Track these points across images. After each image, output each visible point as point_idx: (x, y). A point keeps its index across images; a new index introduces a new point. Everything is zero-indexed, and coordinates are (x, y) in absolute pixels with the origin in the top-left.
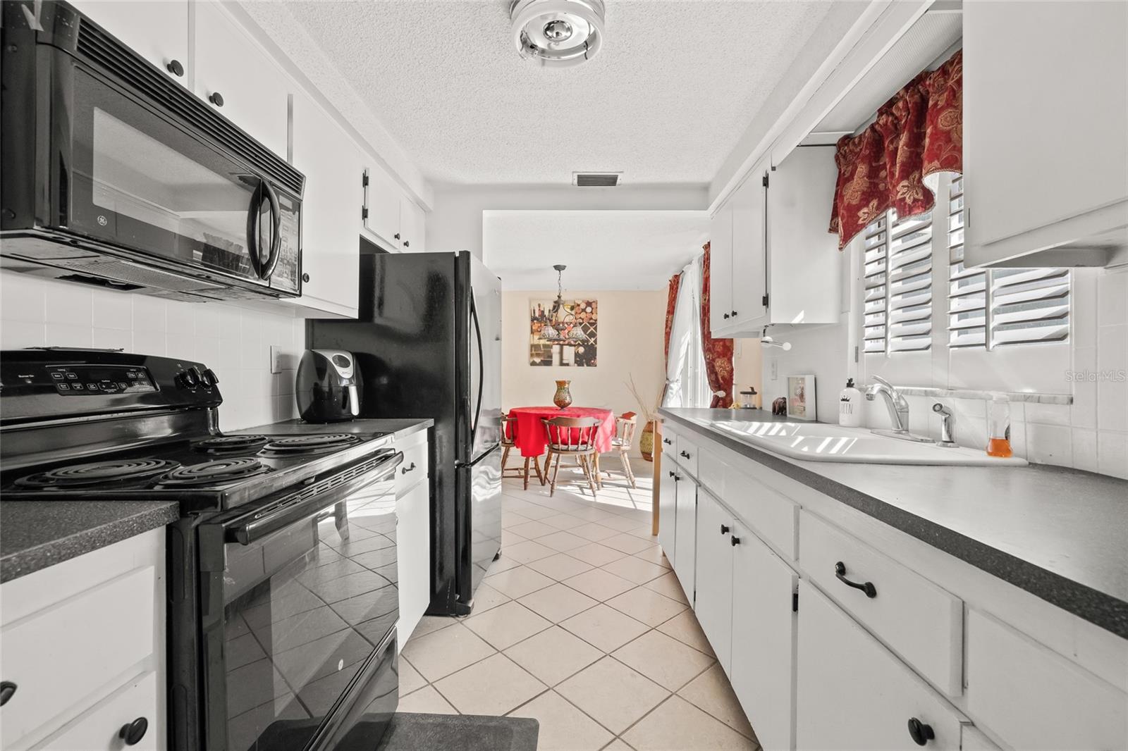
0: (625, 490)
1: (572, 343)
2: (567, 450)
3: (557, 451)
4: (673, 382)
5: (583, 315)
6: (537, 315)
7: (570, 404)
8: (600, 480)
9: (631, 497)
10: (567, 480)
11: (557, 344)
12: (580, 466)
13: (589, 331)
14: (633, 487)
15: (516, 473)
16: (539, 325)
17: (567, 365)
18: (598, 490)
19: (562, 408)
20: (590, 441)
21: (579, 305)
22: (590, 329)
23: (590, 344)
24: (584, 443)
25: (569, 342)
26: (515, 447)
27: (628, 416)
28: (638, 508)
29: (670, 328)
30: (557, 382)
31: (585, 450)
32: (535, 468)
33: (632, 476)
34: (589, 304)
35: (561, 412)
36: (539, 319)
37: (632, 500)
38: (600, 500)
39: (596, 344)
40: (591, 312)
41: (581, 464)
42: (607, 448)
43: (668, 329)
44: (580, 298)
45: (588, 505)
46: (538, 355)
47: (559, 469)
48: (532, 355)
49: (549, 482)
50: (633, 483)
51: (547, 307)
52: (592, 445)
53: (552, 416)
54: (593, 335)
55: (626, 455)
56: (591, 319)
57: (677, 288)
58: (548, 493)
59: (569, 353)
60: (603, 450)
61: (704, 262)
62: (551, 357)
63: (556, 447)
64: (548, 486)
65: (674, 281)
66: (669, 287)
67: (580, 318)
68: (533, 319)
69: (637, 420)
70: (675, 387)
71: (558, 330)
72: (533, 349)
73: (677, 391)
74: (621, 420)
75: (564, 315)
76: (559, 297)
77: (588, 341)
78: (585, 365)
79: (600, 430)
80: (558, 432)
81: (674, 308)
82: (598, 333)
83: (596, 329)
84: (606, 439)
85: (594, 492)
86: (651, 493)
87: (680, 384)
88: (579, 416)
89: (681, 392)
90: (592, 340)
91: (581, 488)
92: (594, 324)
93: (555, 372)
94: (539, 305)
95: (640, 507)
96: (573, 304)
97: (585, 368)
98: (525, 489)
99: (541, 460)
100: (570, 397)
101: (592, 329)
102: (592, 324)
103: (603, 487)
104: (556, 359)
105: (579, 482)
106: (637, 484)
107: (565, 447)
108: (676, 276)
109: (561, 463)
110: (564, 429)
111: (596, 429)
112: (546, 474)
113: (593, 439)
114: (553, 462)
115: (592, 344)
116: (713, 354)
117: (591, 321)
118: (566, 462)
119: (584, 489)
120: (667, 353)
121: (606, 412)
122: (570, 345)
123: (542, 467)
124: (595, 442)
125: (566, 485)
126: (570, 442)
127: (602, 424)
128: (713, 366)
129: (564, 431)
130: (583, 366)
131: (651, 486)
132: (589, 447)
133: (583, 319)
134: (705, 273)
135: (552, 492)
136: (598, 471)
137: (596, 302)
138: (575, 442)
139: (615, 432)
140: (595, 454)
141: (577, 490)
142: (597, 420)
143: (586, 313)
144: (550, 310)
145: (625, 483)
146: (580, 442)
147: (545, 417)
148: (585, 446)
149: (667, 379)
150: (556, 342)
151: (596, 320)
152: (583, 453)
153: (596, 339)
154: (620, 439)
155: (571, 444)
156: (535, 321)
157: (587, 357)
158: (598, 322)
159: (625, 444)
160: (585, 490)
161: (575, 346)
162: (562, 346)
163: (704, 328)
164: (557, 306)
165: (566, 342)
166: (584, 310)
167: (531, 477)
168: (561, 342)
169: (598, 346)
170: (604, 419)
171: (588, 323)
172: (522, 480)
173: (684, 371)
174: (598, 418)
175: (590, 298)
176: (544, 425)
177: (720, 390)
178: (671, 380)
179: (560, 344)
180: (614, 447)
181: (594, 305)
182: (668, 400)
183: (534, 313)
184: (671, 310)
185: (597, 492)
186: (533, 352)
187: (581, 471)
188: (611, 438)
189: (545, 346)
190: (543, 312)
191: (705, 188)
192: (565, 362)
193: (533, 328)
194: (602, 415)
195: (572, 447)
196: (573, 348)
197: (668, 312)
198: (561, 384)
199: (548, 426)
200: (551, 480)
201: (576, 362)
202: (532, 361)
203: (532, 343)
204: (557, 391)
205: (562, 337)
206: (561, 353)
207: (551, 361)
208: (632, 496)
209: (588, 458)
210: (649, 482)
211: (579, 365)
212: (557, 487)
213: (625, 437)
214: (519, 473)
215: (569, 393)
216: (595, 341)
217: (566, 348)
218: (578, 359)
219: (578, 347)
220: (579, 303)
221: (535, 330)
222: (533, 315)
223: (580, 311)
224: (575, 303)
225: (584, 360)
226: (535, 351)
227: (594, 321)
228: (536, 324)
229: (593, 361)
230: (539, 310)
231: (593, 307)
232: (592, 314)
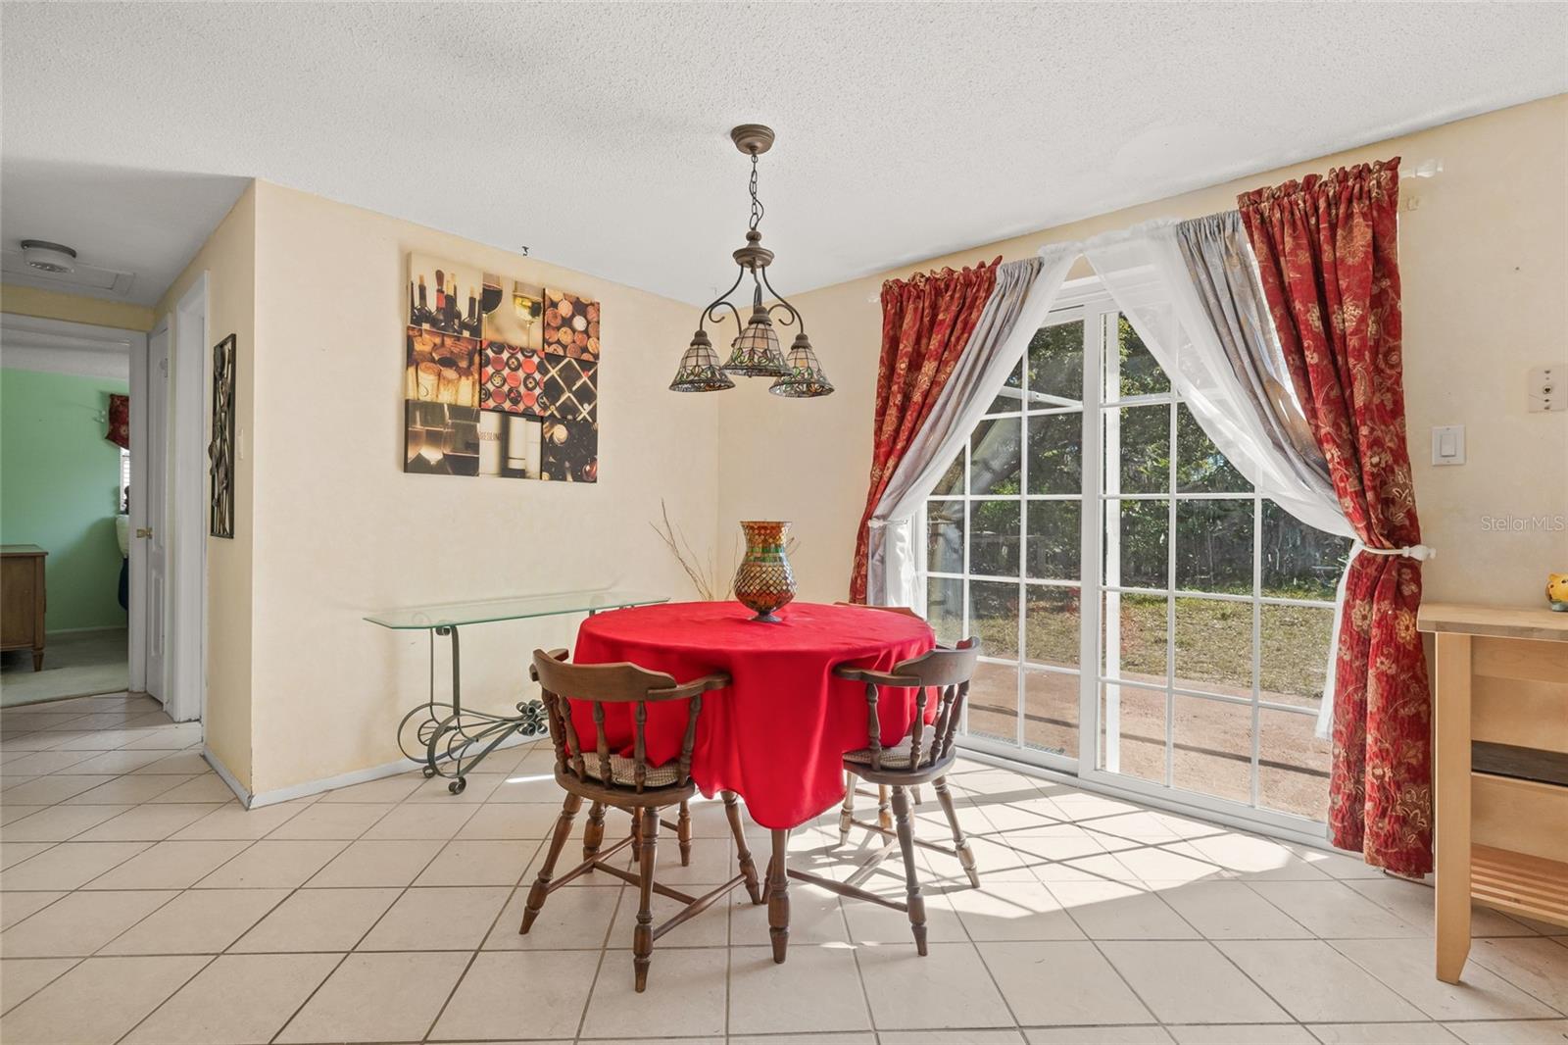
1: (537, 409)
5: (564, 335)
6: (432, 304)
11: (493, 410)
13: (579, 384)
16: (438, 340)
17: (521, 474)
21: (554, 305)
22: (580, 377)
23: (580, 419)
25: (528, 408)
34: (580, 307)
36: (437, 322)
39: (595, 420)
40: (586, 332)
44: (561, 285)
46: (434, 439)
48: (409, 437)
51: (466, 292)
54: (587, 395)
56: (585, 350)
59: (526, 438)
62: (475, 447)
67: (558, 342)
68: (419, 317)
72: (415, 416)
77: (575, 411)
78: (569, 478)
82: (600, 393)
83: (594, 379)
90: (585, 410)
92: (590, 365)
94: (440, 276)
96: (541, 299)
97: (569, 487)
101: (585, 378)
102: (585, 366)
104: (488, 454)
115: (584, 419)
117: (586, 357)
122: (529, 415)
130: (564, 479)
133: (565, 347)
137: (598, 306)
143: (574, 331)
144: (472, 300)
151: (596, 356)
153: (595, 407)
156: (426, 326)
157: (574, 455)
158: (602, 364)
161: (542, 420)
162: (505, 416)
164: (491, 298)
165: (521, 407)
168: (507, 405)
169: (602, 425)
171: (577, 360)
175: (586, 292)
179: (502, 411)
181: (591, 314)
183: (423, 296)
186: (418, 427)
189: (457, 410)
190: (451, 301)
192: (514, 465)
193: (418, 347)
196: (537, 428)
201: (544, 466)
202: (408, 455)
203: (410, 396)
206: (504, 437)
207: (478, 458)
211: (553, 478)
216: (593, 413)
217: (518, 424)
218: (551, 459)
219: (552, 426)
220: (555, 298)
221: (421, 353)
222: (417, 303)
223: (559, 321)
224: (544, 295)
225: (567, 464)
226: (424, 423)
227: (592, 359)
228: (426, 336)
229: (588, 468)
230: (440, 291)
231: (589, 317)
232: (589, 337)
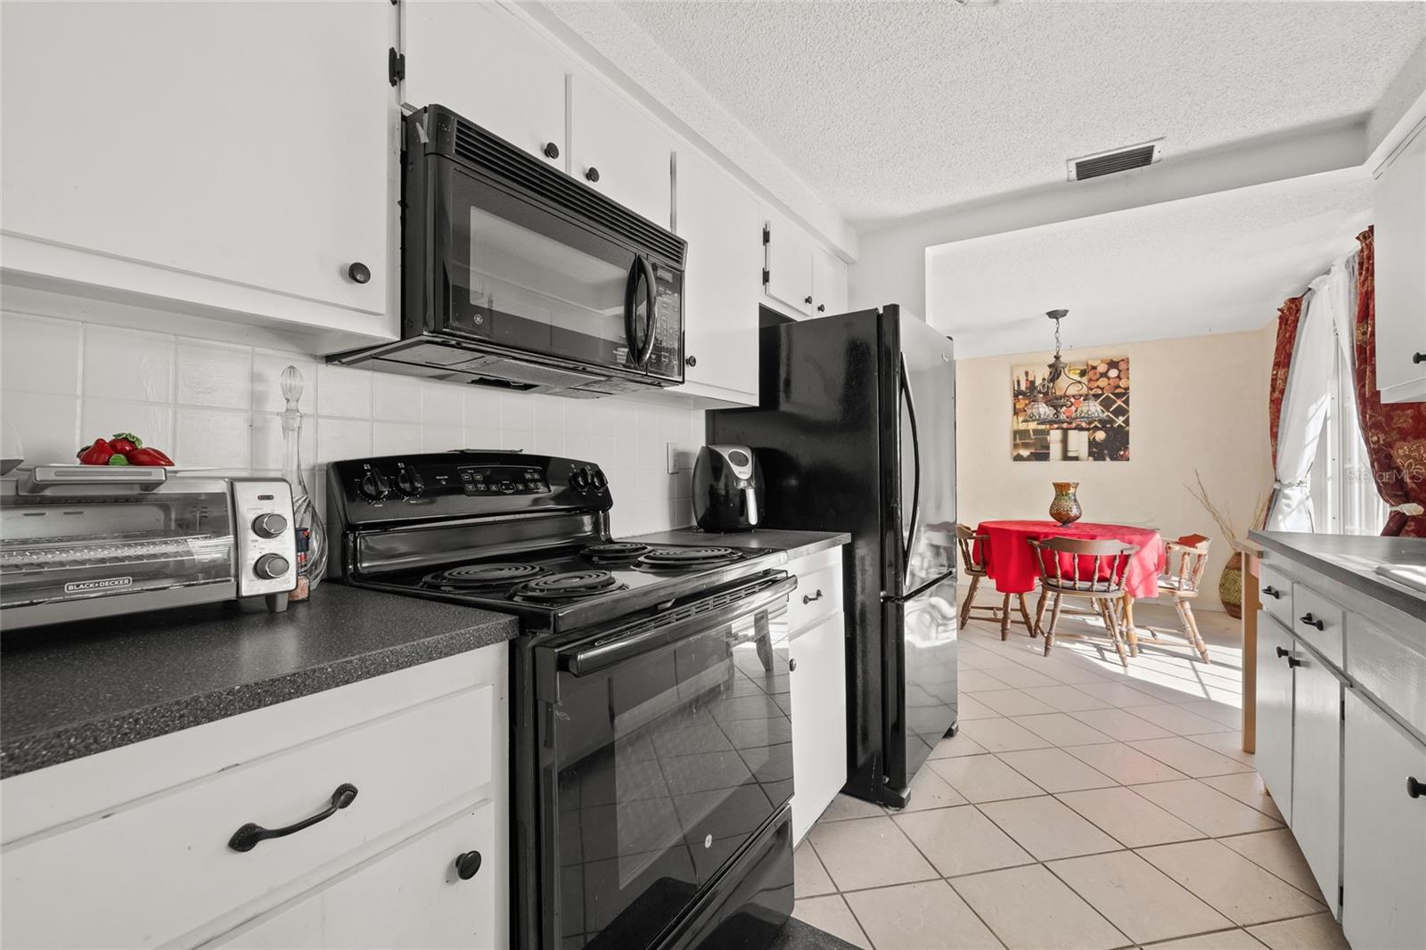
0: (1186, 663)
1: (1084, 425)
2: (1073, 589)
3: (1055, 588)
4: (1290, 485)
5: (1103, 382)
6: (1023, 387)
7: (1078, 518)
8: (1135, 641)
9: (1198, 676)
10: (1076, 633)
11: (1057, 429)
12: (1099, 614)
13: (1114, 407)
14: (1204, 660)
15: (990, 614)
16: (1027, 401)
17: (1076, 459)
18: (1132, 656)
19: (1064, 523)
20: (1115, 578)
21: (1094, 368)
22: (1115, 402)
23: (1116, 426)
24: (1102, 579)
25: (1078, 425)
26: (987, 577)
27: (1191, 541)
28: (1213, 699)
29: (1282, 392)
30: (1055, 484)
31: (1105, 591)
32: (1021, 610)
33: (1202, 642)
34: (1113, 364)
35: (1063, 530)
36: (1026, 394)
37: (1201, 682)
38: (1133, 672)
39: (1128, 425)
40: (1118, 377)
41: (1101, 612)
42: (1148, 591)
43: (1277, 394)
44: (1097, 358)
45: (1111, 678)
46: (1025, 446)
47: (1058, 615)
48: (1016, 446)
49: (1043, 633)
50: (1202, 653)
51: (1041, 375)
52: (1119, 584)
53: (1046, 535)
54: (1121, 411)
55: (1187, 605)
56: (1118, 387)
57: (1296, 321)
58: (1042, 650)
59: (1079, 442)
60: (1140, 594)
61: (1361, 264)
62: (1048, 447)
63: (1053, 581)
64: (1041, 639)
65: (1290, 309)
66: (1278, 321)
67: (1098, 387)
68: (1017, 393)
69: (1211, 549)
70: (1295, 496)
71: (1055, 407)
72: (1018, 436)
73: (1301, 503)
74: (1177, 548)
75: (1065, 385)
76: (1057, 358)
77: (1112, 422)
78: (1108, 459)
79: (1133, 562)
80: (1057, 560)
81: (1289, 356)
82: (1131, 409)
83: (1126, 401)
84: (1147, 577)
85: (1123, 659)
86: (1239, 675)
87: (1307, 490)
88: (1093, 537)
89: (1310, 503)
90: (1120, 421)
91: (1100, 649)
92: (1124, 394)
93: (1055, 469)
94: (1027, 373)
95: (1216, 696)
96: (1086, 367)
97: (1108, 464)
98: (1003, 639)
99: (1031, 600)
100: (1079, 508)
101: (1119, 402)
102: (1119, 396)
103: (1141, 652)
104: (1055, 450)
105: (1097, 640)
106: (1211, 656)
107: (1069, 584)
108: (1293, 300)
109: (1062, 605)
110: (1067, 556)
111: (1125, 559)
112: (1038, 620)
113: (1120, 574)
114: (1049, 603)
115: (1120, 426)
116: (1386, 433)
117: (1118, 391)
118: (1070, 606)
119: (1105, 652)
120: (1274, 435)
121: (1146, 533)
122: (1080, 428)
123: (1031, 609)
124: (1124, 580)
125: (1073, 642)
126: (1077, 576)
127: (1137, 553)
128: (1389, 457)
129: (1067, 559)
130: (1104, 460)
131: (1239, 662)
132: (1113, 587)
133: (1102, 389)
134: (1363, 284)
135: (1047, 649)
136: (1132, 626)
137: (1126, 361)
138: (1088, 576)
139: (1164, 565)
140: (1124, 599)
141: (1094, 652)
142: (1128, 546)
143: (1109, 378)
144: (1044, 379)
145: (1189, 652)
146: (1096, 577)
147: (1036, 536)
148: (1107, 584)
149: (1277, 480)
150: (1056, 426)
151: (1127, 389)
152: (1103, 596)
153: (1128, 417)
154: (1174, 578)
155: (1080, 580)
156: (1020, 397)
157: (1112, 445)
158: (1132, 393)
159: (1185, 587)
160: (1107, 654)
161: (1088, 430)
162: (1065, 431)
163: (1364, 386)
164: (1056, 371)
165: (1074, 425)
166: (1104, 375)
167: (1012, 622)
168: (1065, 425)
169: (1132, 429)
170: (1142, 545)
171: (1112, 394)
172: (999, 625)
173: (1318, 466)
174: (1130, 543)
175: (1115, 355)
176: (1033, 548)
177: (1408, 501)
178: (1286, 482)
179: (1062, 429)
180: (1162, 590)
181: (1122, 366)
182: (1280, 517)
183: (1019, 384)
184: (1284, 359)
185: (1129, 660)
186: (1018, 441)
187: (1100, 622)
188: (1155, 576)
189: (1036, 432)
190: (1033, 383)
191: (1360, 124)
192: (1070, 454)
193: (1018, 406)
194: (1137, 538)
195: (1079, 584)
196: (1085, 435)
197: (1277, 365)
198: (1061, 489)
199: (1039, 550)
200: (1046, 630)
201: (1091, 454)
202: (1015, 454)
203: (1015, 428)
204: (1055, 499)
205: (1063, 417)
206: (1065, 441)
207: (1049, 453)
208: (1201, 675)
209: (1111, 604)
210: (1236, 655)
211: (1095, 459)
212: (1053, 641)
213: (1186, 574)
214: (995, 614)
215: (1075, 500)
216: (1127, 422)
217: (1073, 434)
218: (1095, 450)
219: (1094, 432)
220: (1095, 365)
221: (1020, 409)
222: (1016, 388)
223: (1098, 376)
224: (1088, 365)
225: (1106, 452)
226: (1020, 439)
227: (1123, 391)
228: (1022, 401)
229: (1122, 453)
230: (1027, 380)
231: (1120, 368)
232: (1120, 379)
